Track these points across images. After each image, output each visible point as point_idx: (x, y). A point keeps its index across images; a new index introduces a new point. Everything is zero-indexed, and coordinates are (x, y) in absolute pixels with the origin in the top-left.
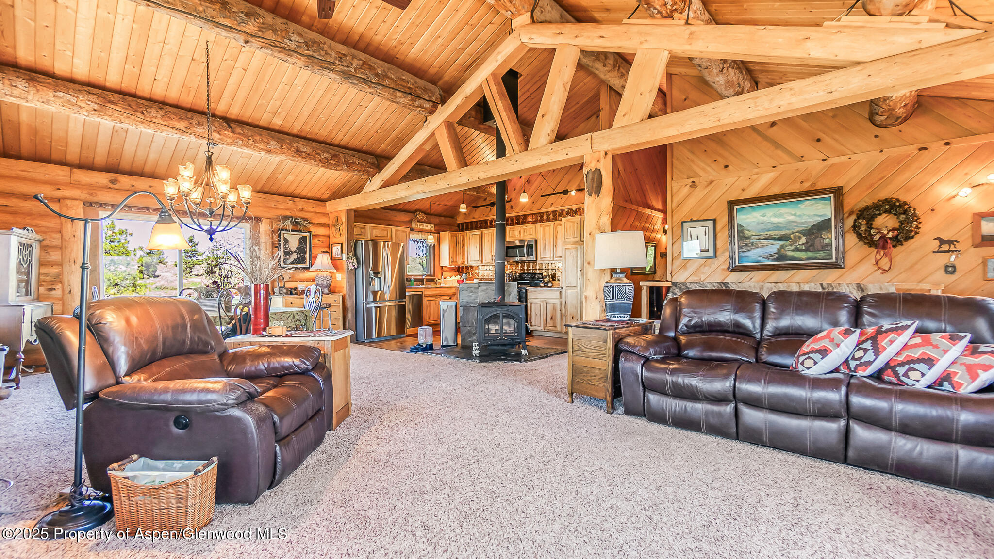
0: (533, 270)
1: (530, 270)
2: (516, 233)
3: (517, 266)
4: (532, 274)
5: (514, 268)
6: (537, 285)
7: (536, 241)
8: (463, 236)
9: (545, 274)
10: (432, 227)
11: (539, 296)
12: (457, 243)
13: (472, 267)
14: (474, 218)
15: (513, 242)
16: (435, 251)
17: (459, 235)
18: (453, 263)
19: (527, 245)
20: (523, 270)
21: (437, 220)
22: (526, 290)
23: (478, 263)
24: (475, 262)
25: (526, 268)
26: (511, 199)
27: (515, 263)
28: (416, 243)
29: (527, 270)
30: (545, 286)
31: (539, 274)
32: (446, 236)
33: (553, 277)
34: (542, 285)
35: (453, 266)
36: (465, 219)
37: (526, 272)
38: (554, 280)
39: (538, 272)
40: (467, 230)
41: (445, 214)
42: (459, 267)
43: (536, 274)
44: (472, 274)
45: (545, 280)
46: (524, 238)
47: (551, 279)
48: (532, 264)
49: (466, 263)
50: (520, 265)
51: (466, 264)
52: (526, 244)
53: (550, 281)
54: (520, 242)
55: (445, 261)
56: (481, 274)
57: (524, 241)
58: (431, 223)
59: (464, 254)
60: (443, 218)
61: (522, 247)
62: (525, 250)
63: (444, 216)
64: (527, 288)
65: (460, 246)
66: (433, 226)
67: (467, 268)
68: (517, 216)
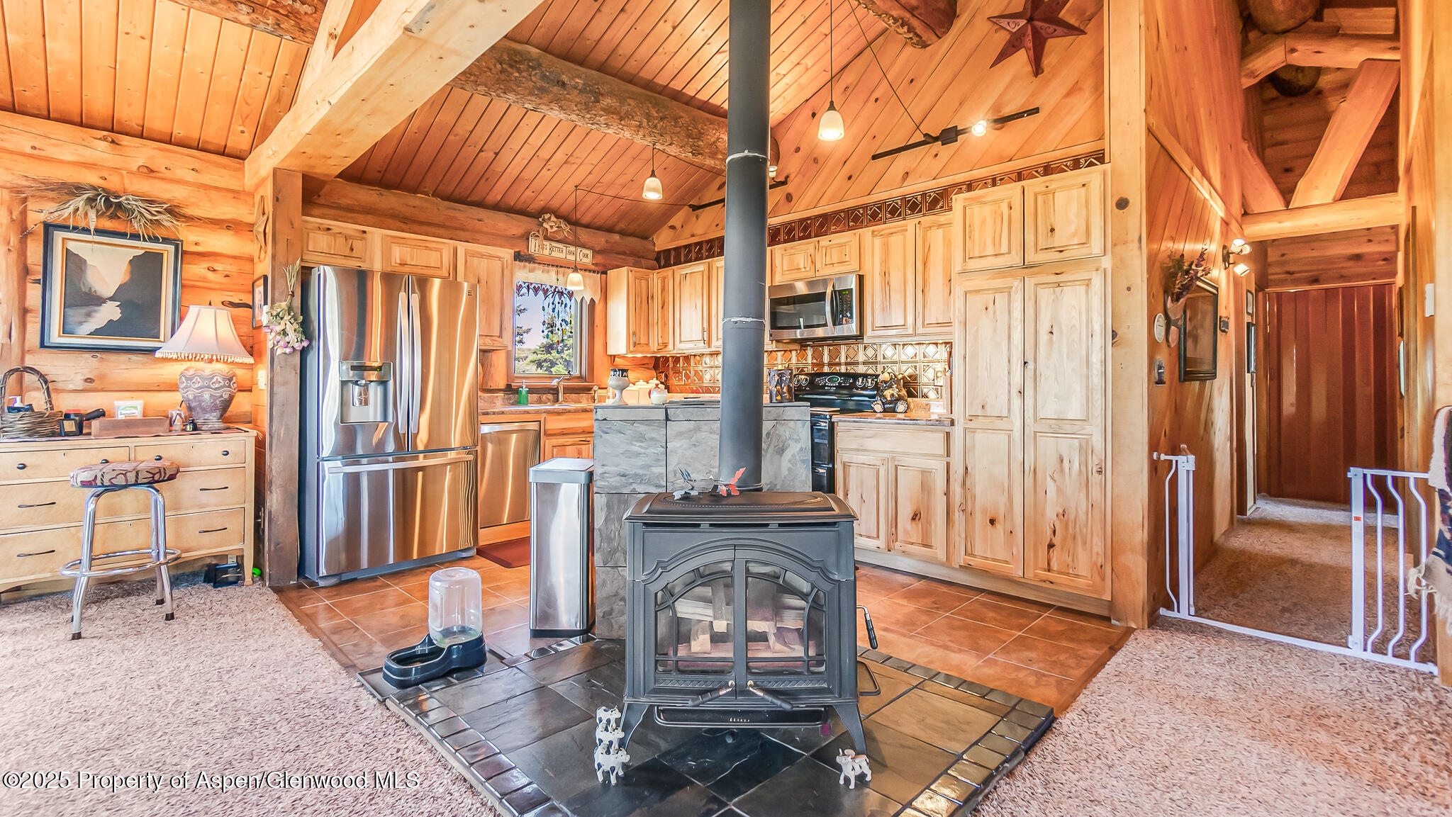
0: (846, 364)
1: (839, 364)
2: (801, 260)
3: (802, 356)
4: (847, 375)
5: (794, 360)
6: (860, 409)
7: (861, 279)
8: (664, 279)
9: (885, 376)
10: (585, 257)
11: (872, 444)
12: (649, 298)
13: (687, 358)
14: (693, 236)
15: (790, 287)
16: (594, 315)
17: (656, 277)
18: (640, 348)
19: (834, 292)
20: (822, 365)
21: (601, 240)
22: (832, 425)
23: (701, 348)
24: (691, 345)
25: (826, 359)
26: (787, 177)
27: (797, 347)
28: (541, 293)
29: (830, 365)
30: (885, 411)
31: (865, 376)
32: (621, 278)
33: (910, 387)
34: (878, 408)
35: (639, 355)
36: (673, 240)
37: (826, 369)
38: (911, 395)
39: (861, 369)
40: (678, 263)
41: (622, 225)
42: (657, 359)
43: (856, 376)
44: (688, 377)
45: (888, 393)
46: (824, 272)
47: (904, 392)
48: (843, 349)
49: (670, 347)
50: (810, 352)
51: (670, 351)
52: (829, 290)
53: (900, 398)
54: (810, 284)
55: (618, 343)
56: (707, 377)
57: (825, 282)
58: (584, 246)
59: (665, 324)
60: (617, 237)
61: (821, 297)
62: (828, 308)
63: (622, 233)
64: (835, 419)
65: (656, 303)
66: (589, 253)
67: (677, 360)
68: (802, 221)
